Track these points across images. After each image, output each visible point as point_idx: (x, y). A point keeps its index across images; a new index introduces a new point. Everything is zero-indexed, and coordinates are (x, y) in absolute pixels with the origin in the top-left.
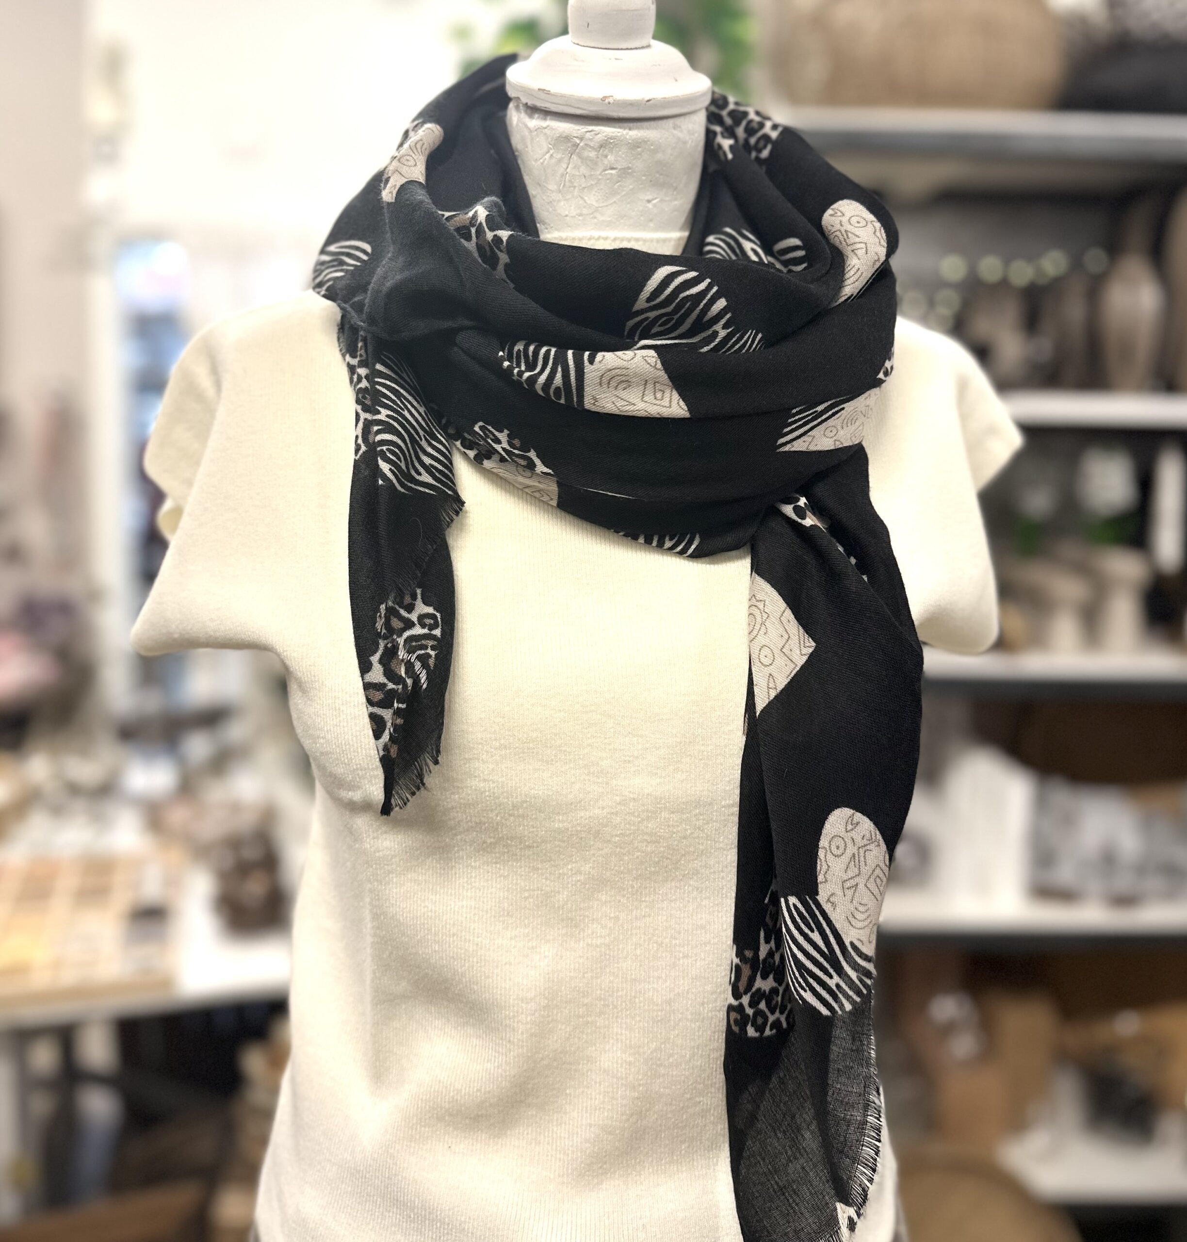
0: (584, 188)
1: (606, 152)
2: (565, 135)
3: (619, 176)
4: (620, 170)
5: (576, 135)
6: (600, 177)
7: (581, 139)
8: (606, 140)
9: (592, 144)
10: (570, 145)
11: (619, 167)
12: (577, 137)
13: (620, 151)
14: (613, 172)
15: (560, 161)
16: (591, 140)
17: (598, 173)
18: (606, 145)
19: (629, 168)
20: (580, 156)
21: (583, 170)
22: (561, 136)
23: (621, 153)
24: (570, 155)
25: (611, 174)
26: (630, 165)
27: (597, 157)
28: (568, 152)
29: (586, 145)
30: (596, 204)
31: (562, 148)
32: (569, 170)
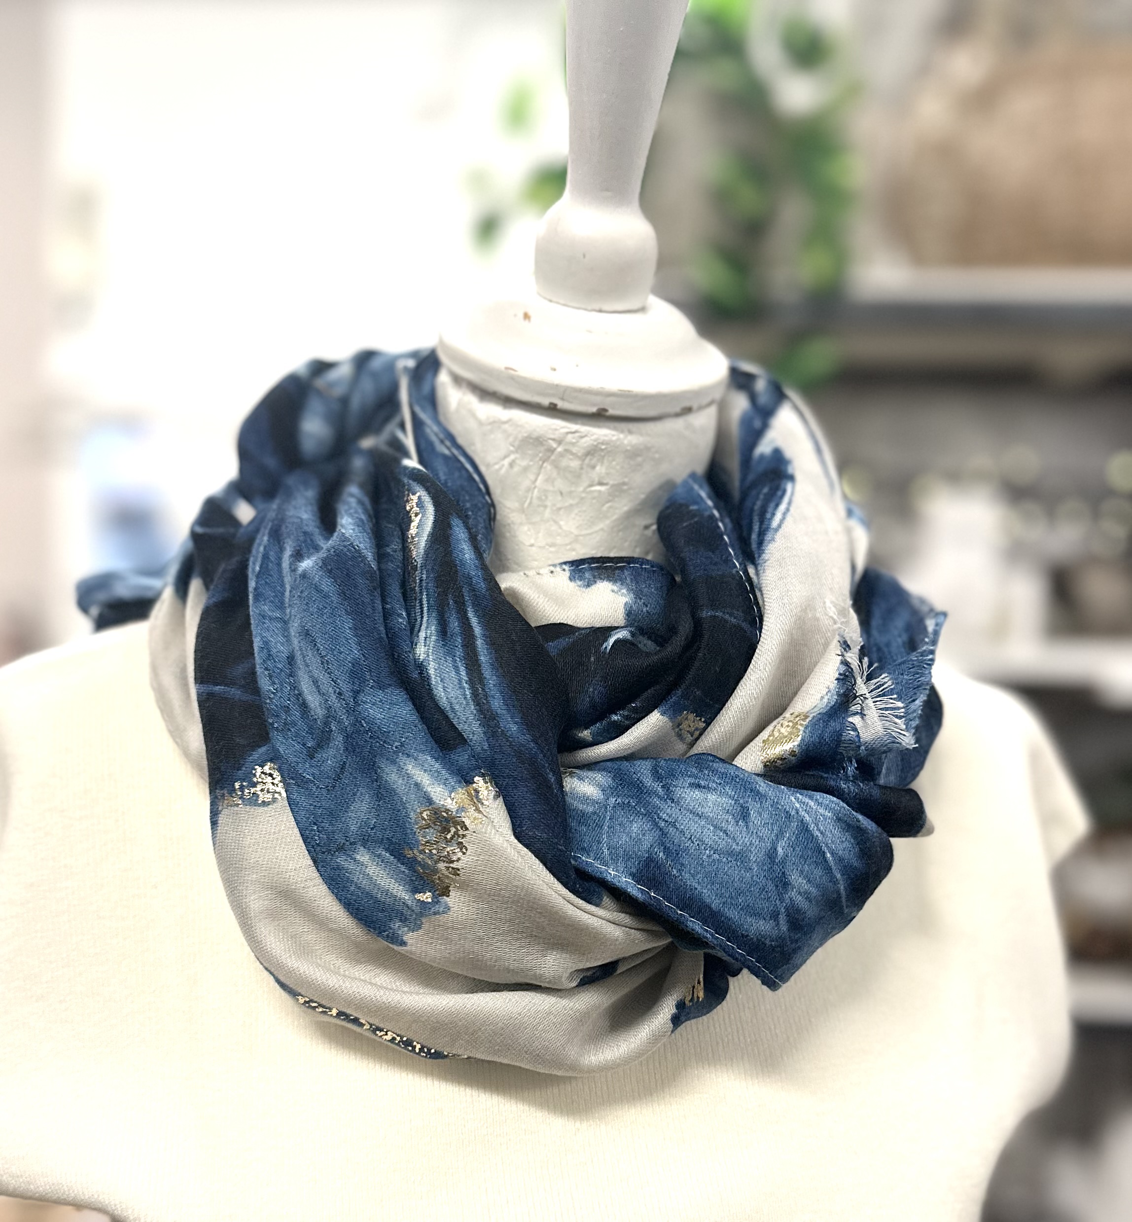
0: (560, 509)
1: (594, 461)
2: (535, 435)
3: (610, 495)
4: (613, 486)
5: (552, 436)
6: (583, 495)
7: (560, 442)
8: (596, 446)
9: (574, 450)
10: (542, 449)
11: (611, 482)
12: (554, 440)
13: (613, 460)
14: (602, 488)
15: (526, 469)
16: (573, 444)
17: (581, 489)
18: (594, 452)
19: (624, 484)
20: (556, 467)
21: (560, 484)
22: (529, 437)
23: (614, 463)
24: (541, 463)
25: (600, 491)
26: (626, 480)
27: (582, 468)
28: (538, 459)
29: (566, 450)
30: (576, 532)
31: (530, 452)
32: (538, 483)
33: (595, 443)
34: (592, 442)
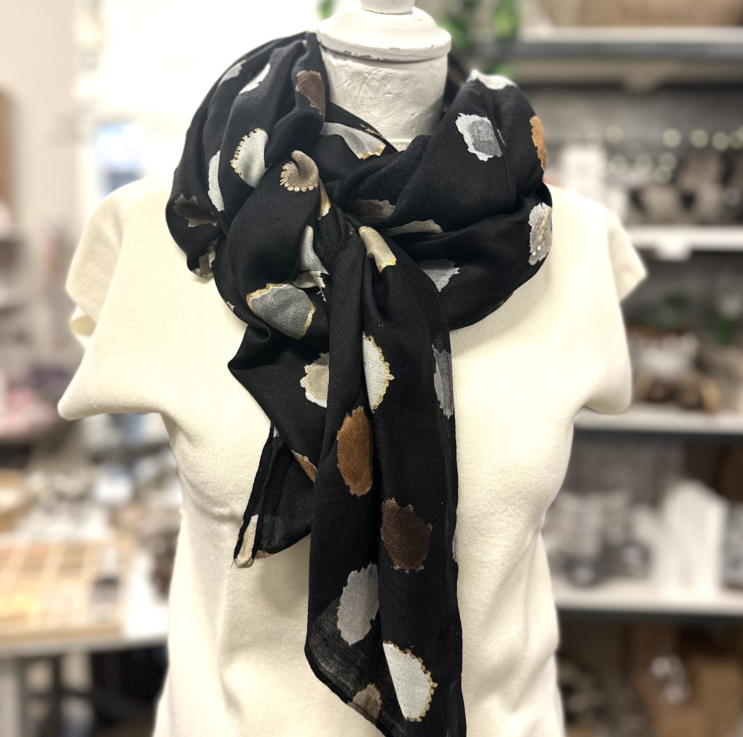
0: (370, 106)
1: (385, 82)
2: (358, 71)
3: (394, 99)
4: (394, 94)
5: (366, 71)
6: (381, 99)
7: (369, 74)
8: (386, 75)
9: (376, 77)
10: (361, 77)
12: (366, 73)
13: (395, 82)
14: (390, 95)
15: (354, 87)
16: (376, 74)
17: (380, 96)
18: (384, 78)
19: (400, 93)
20: (368, 86)
21: (370, 94)
22: (355, 72)
24: (361, 84)
25: (389, 97)
26: (401, 91)
27: (380, 86)
28: (360, 82)
29: (373, 78)
30: (378, 117)
31: (356, 79)
32: (360, 94)
33: (386, 74)
34: (384, 73)
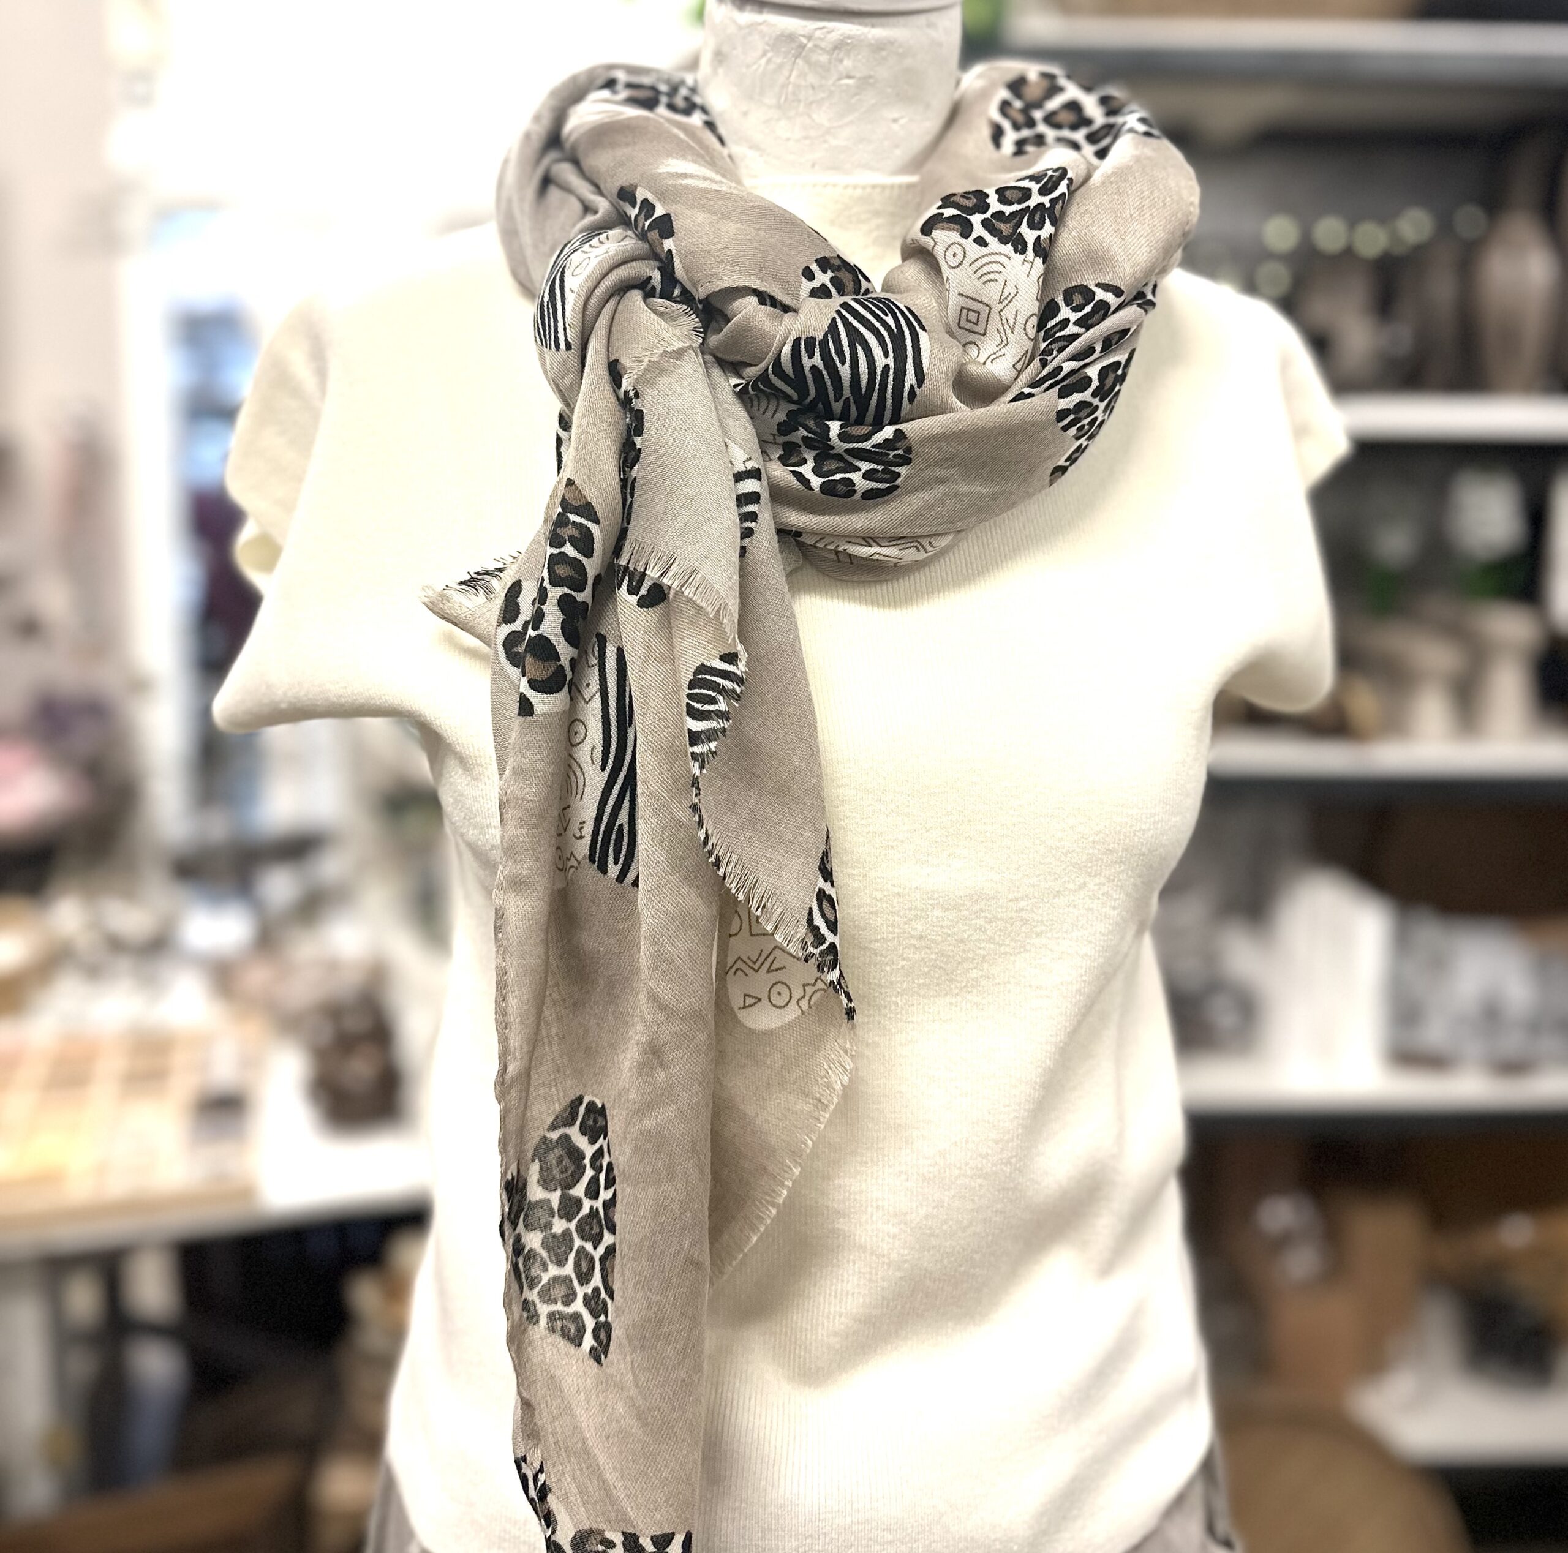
0: (812, 103)
1: (841, 55)
2: (787, 32)
3: (858, 88)
4: (860, 79)
5: (802, 33)
6: (833, 88)
7: (809, 38)
8: (842, 41)
9: (823, 45)
10: (794, 45)
11: (858, 75)
12: (804, 36)
13: (859, 54)
14: (850, 82)
15: (780, 67)
16: (822, 39)
17: (831, 82)
18: (841, 46)
19: (870, 77)
20: (807, 61)
21: (812, 79)
22: (782, 35)
23: (860, 57)
24: (793, 59)
25: (847, 85)
26: (872, 73)
27: (830, 63)
28: (790, 56)
29: (816, 46)
30: (827, 124)
31: (783, 49)
32: (792, 79)
33: (841, 38)
34: (838, 37)
